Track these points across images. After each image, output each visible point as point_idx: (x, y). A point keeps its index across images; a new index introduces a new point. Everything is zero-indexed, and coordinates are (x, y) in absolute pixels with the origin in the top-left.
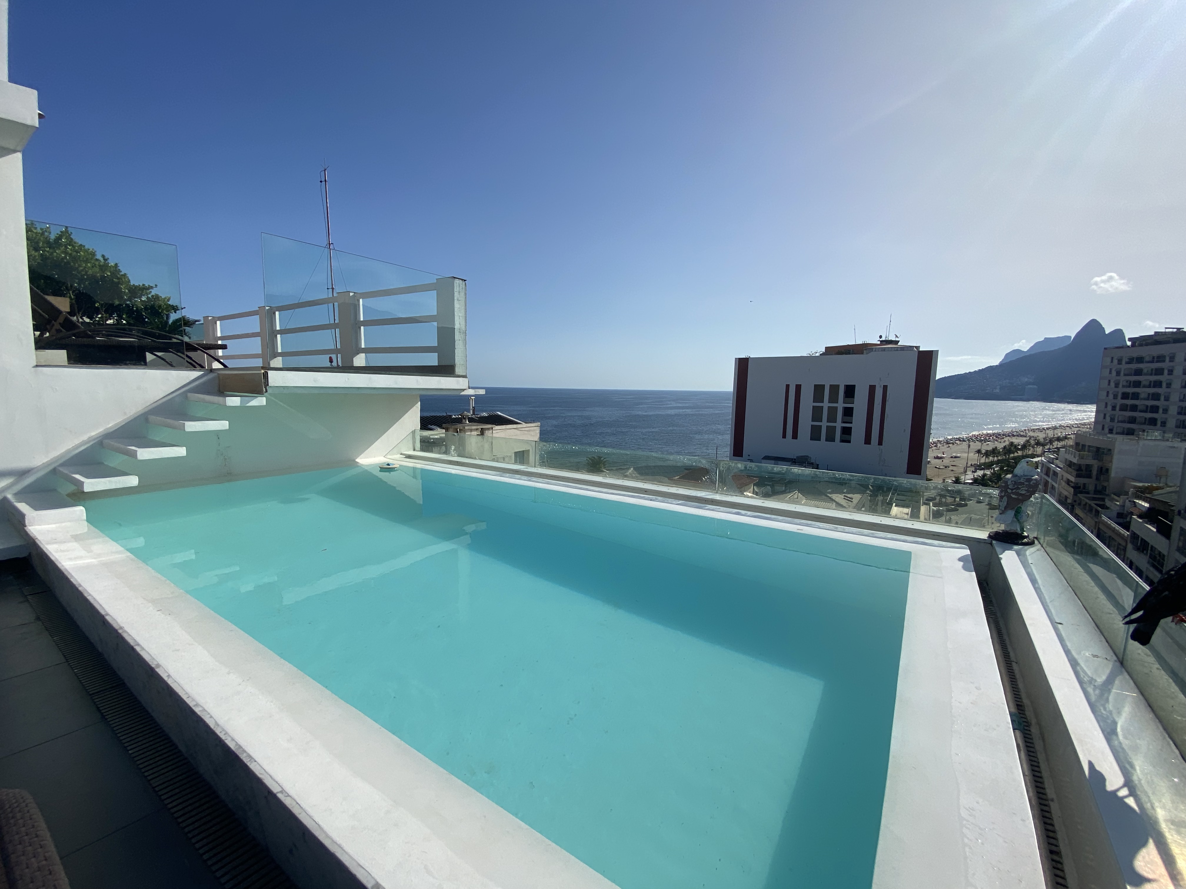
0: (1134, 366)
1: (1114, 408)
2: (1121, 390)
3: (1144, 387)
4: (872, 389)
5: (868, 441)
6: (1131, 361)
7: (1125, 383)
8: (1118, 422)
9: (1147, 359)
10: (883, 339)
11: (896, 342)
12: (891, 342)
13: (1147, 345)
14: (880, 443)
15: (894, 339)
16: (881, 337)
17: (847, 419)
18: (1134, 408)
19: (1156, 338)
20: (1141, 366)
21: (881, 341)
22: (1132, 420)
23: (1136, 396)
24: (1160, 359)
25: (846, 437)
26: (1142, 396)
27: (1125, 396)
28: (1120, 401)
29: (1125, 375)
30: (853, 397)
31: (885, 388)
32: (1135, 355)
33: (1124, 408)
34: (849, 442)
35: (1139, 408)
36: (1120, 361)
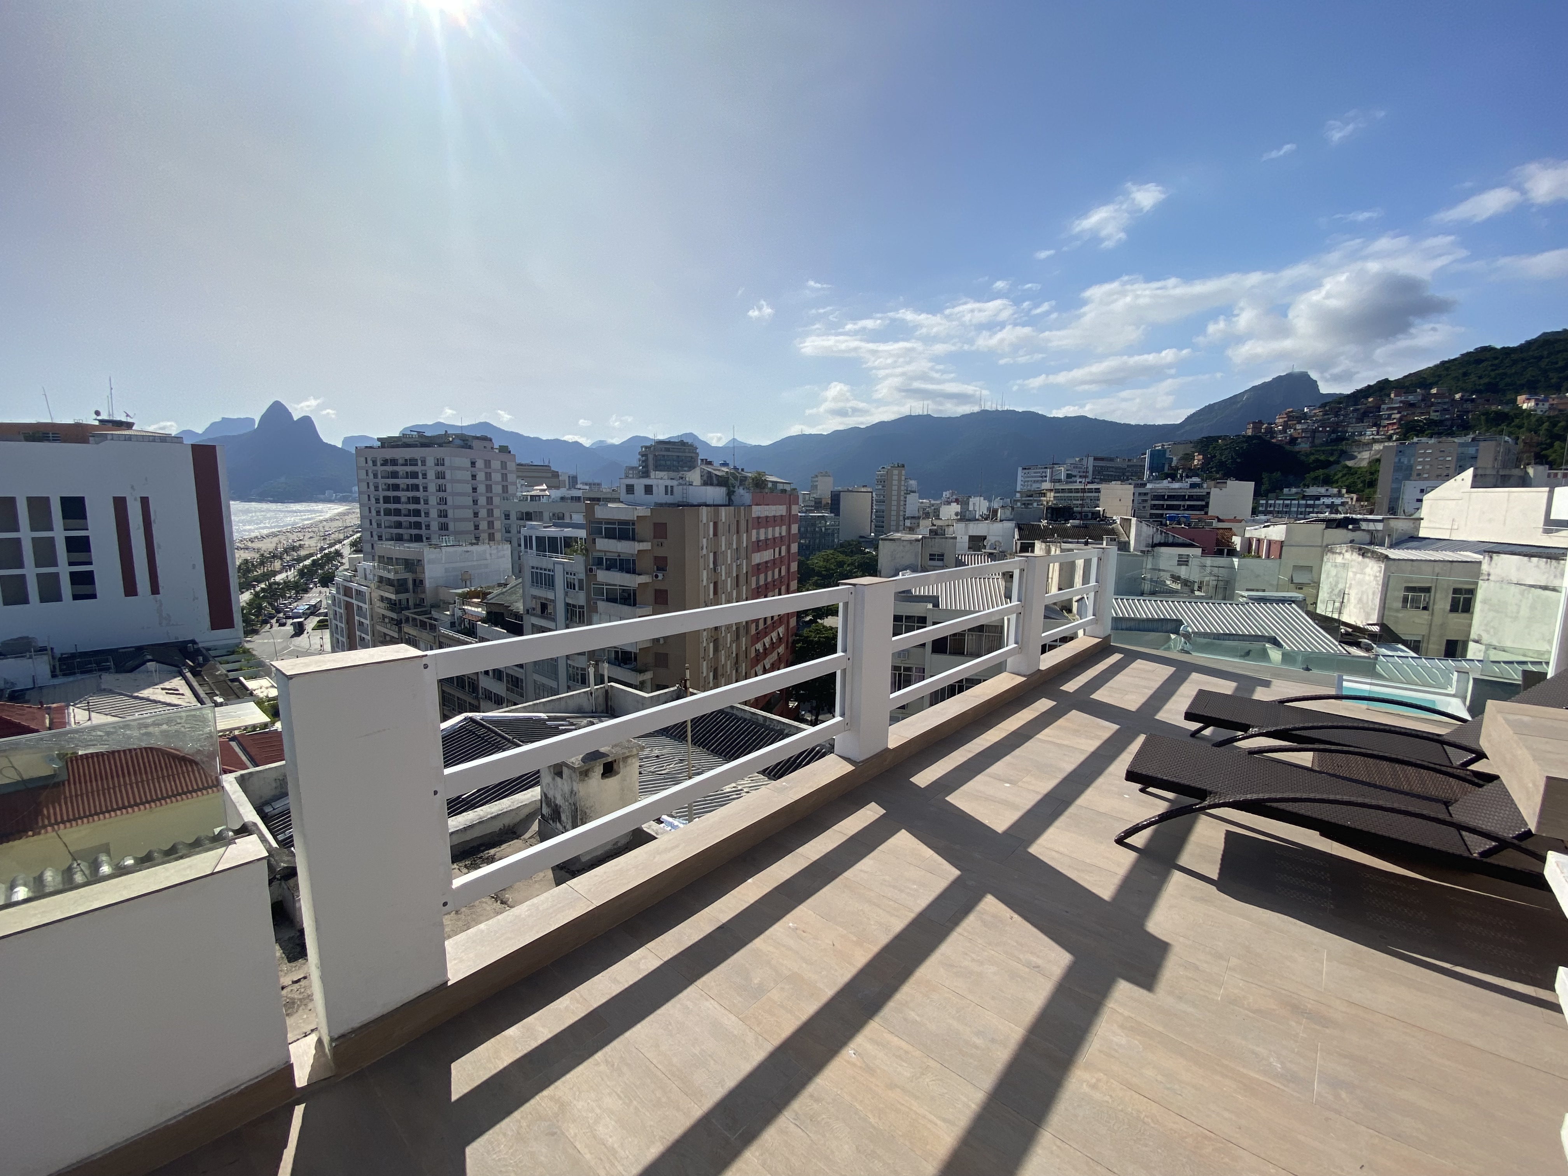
0: (390, 468)
1: (378, 513)
2: (382, 494)
3: (403, 490)
4: (120, 504)
5: (130, 589)
6: (385, 462)
7: (384, 487)
8: (385, 527)
9: (401, 461)
10: (104, 416)
11: (129, 425)
12: (119, 424)
13: (397, 446)
14: (155, 590)
15: (124, 419)
16: (97, 413)
17: (80, 556)
18: (398, 512)
19: (404, 440)
20: (395, 468)
21: (100, 421)
22: (399, 525)
23: (397, 500)
24: (413, 462)
25: (84, 589)
26: (403, 499)
27: (387, 500)
28: (383, 506)
29: (382, 477)
30: (84, 517)
31: (145, 501)
32: (388, 457)
33: (388, 512)
34: (93, 596)
35: (403, 512)
36: (374, 463)
